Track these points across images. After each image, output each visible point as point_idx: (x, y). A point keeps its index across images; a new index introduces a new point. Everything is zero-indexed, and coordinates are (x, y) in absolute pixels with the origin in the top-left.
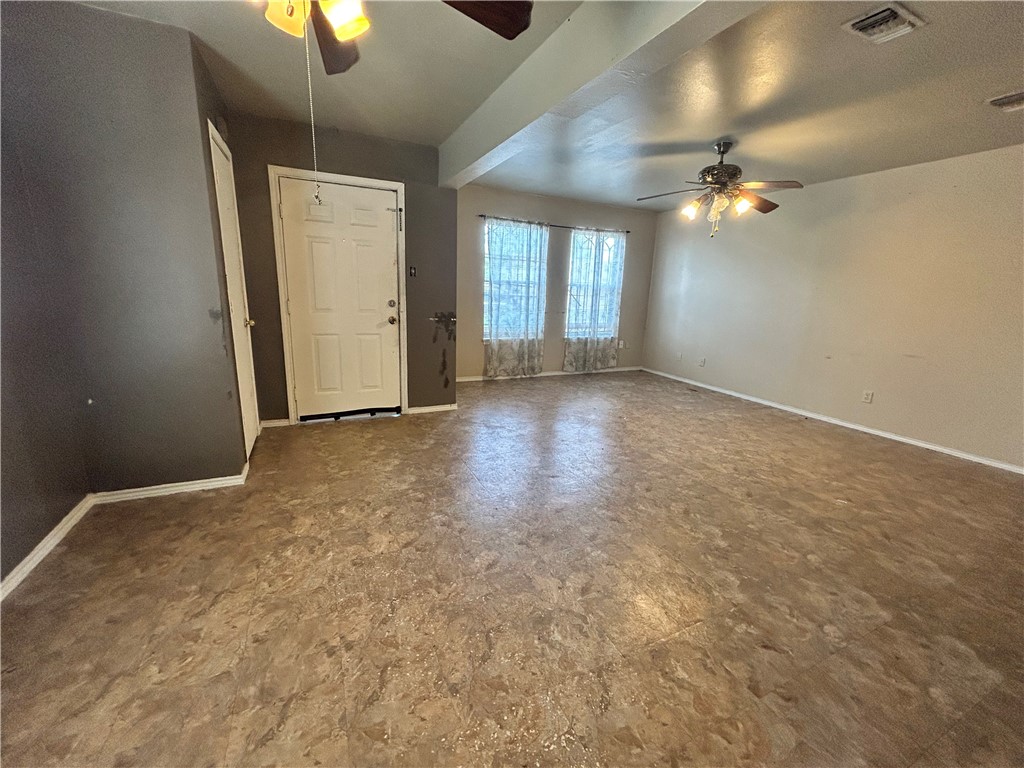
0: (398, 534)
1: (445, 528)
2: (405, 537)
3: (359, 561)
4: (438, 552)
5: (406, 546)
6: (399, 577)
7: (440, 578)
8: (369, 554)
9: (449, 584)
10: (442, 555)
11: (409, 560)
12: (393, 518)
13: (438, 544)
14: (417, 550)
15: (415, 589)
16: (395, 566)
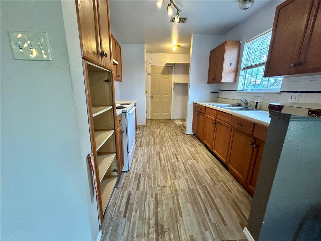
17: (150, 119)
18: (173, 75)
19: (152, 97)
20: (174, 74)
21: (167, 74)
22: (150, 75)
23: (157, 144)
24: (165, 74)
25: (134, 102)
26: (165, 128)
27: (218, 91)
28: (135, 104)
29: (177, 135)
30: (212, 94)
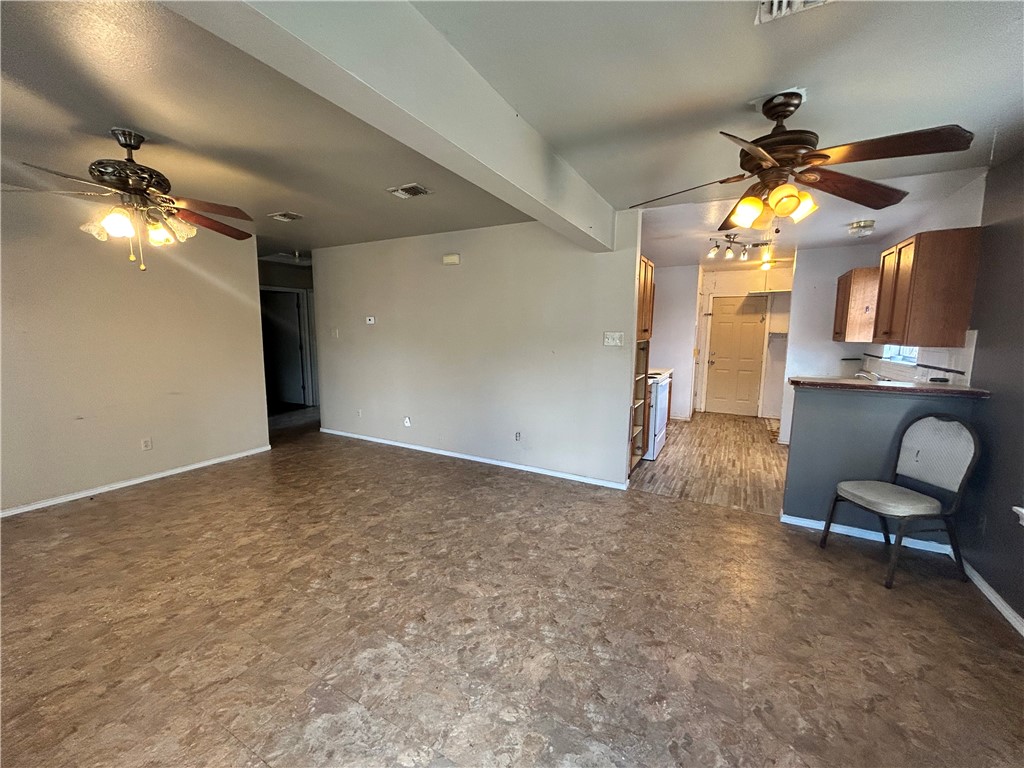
0: (660, 662)
1: (609, 638)
2: (655, 655)
3: (715, 657)
4: (636, 620)
5: (660, 644)
6: (683, 621)
7: (651, 603)
8: (702, 658)
9: (648, 596)
10: (634, 616)
11: (666, 629)
12: (653, 690)
13: (628, 628)
14: (652, 633)
15: (674, 607)
16: (681, 631)
17: (703, 411)
18: (768, 315)
19: (711, 363)
20: (771, 312)
21: (751, 313)
22: (710, 317)
23: (704, 446)
24: (747, 313)
25: (670, 372)
26: (732, 430)
27: (863, 357)
28: (671, 375)
29: (754, 441)
30: (844, 362)
